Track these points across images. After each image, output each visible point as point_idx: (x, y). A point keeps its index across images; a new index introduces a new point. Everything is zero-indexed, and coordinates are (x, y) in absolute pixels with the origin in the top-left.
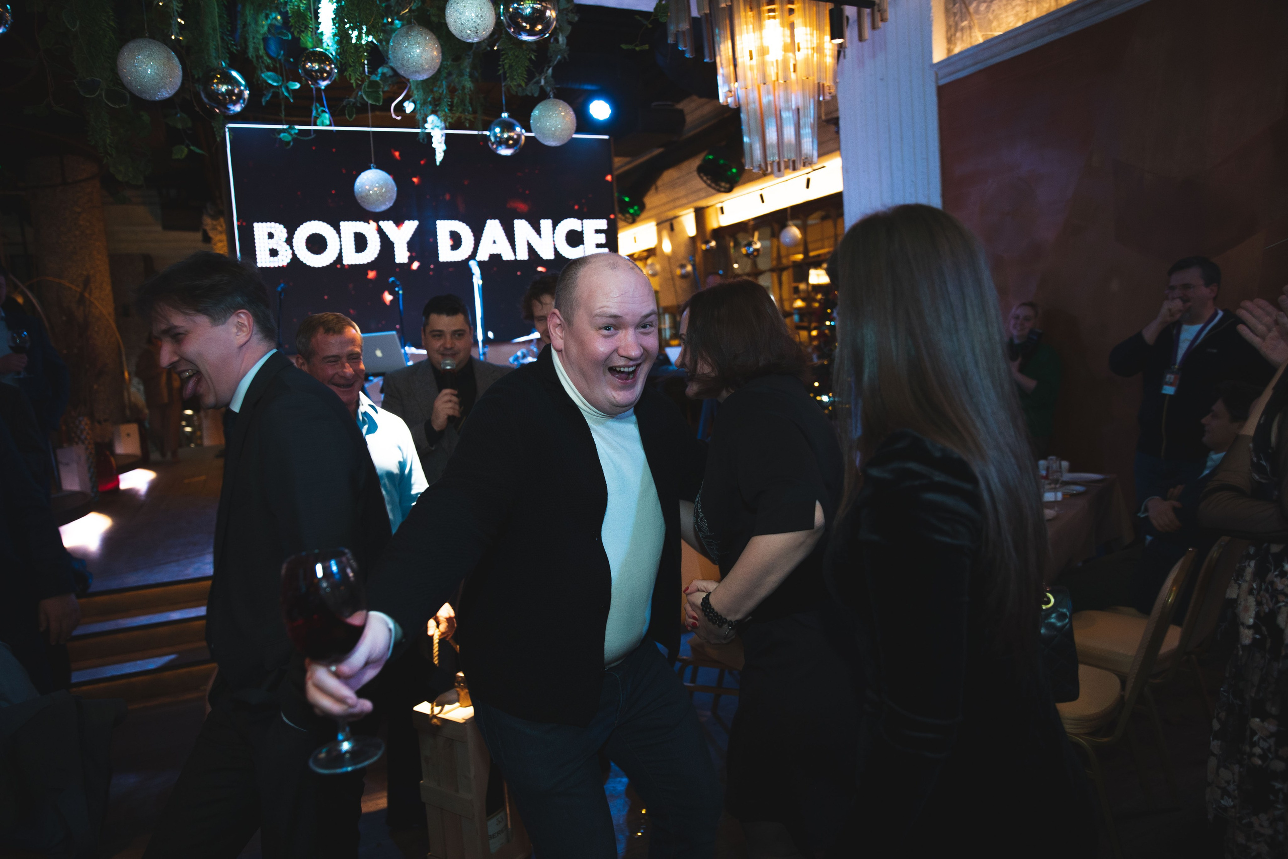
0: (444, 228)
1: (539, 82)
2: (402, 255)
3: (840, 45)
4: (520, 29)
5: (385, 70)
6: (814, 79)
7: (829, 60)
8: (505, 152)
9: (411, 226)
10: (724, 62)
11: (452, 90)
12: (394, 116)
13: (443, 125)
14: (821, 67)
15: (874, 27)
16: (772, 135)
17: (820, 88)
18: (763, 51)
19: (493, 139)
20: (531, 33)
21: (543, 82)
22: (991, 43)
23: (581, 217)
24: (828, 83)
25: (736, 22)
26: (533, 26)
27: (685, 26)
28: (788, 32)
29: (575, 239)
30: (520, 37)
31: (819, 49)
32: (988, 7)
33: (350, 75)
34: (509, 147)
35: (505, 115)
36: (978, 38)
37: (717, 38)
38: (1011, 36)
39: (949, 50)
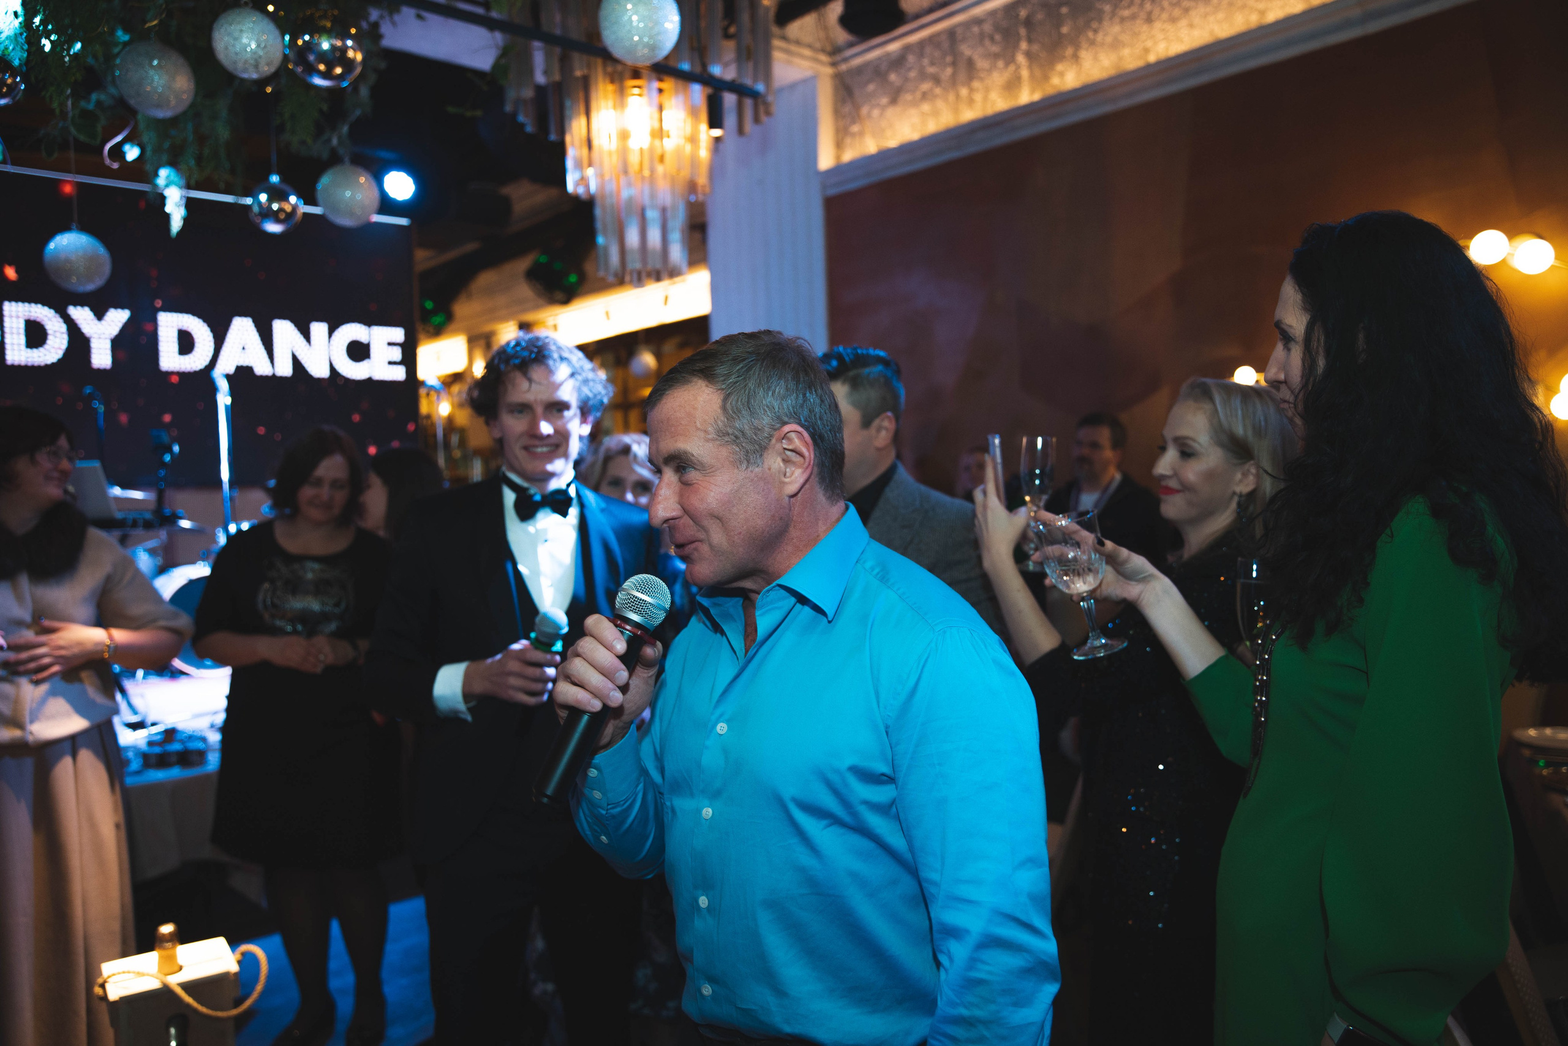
0: (169, 324)
1: (329, 140)
2: (101, 357)
3: (717, 140)
4: (312, 70)
5: (103, 97)
6: (685, 173)
7: (704, 153)
8: (273, 228)
9: (117, 318)
10: (577, 142)
11: (201, 139)
12: (108, 161)
13: (182, 182)
14: (694, 161)
15: (757, 120)
16: (632, 238)
17: (692, 186)
18: (624, 136)
19: (256, 209)
20: (326, 75)
21: (335, 141)
22: (885, 155)
23: (369, 322)
24: (702, 180)
25: (593, 96)
26: (330, 67)
27: (528, 93)
28: (656, 115)
29: (358, 351)
30: (309, 79)
31: (693, 140)
32: (881, 115)
33: (51, 97)
34: (278, 221)
35: (275, 179)
36: (870, 146)
37: (567, 113)
38: (907, 149)
39: (838, 157)
